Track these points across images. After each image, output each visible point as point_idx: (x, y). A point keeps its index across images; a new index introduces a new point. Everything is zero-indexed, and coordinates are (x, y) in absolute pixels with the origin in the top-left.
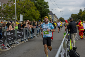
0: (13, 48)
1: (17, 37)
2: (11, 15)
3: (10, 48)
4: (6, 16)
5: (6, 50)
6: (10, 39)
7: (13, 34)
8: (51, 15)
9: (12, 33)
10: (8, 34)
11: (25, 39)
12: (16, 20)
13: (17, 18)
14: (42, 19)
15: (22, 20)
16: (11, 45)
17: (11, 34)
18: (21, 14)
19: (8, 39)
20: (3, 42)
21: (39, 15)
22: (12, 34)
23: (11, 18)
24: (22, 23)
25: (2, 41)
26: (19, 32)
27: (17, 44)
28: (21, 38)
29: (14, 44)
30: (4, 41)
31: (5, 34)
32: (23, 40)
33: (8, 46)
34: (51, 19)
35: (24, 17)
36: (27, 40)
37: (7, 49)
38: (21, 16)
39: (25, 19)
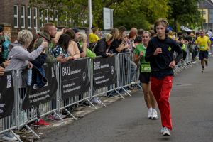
0: (80, 118)
1: (94, 82)
2: (75, 11)
3: (70, 120)
4: (59, 13)
5: (57, 125)
6: (71, 87)
7: (82, 72)
8: (206, 10)
9: (77, 69)
10: (66, 72)
11: (119, 88)
12: (91, 26)
13: (94, 18)
14: (178, 24)
15: (109, 24)
16: (73, 109)
17: (75, 72)
18: (107, 7)
19: (63, 89)
20: (47, 98)
21: (167, 8)
22: (79, 71)
23: (75, 18)
24: (110, 35)
25: (44, 96)
26: (102, 67)
27: (95, 104)
28: (108, 84)
29: (84, 104)
30: (52, 94)
31: (55, 72)
32: (114, 92)
33: (64, 113)
34: (207, 22)
35: (116, 16)
36: (128, 92)
37: (62, 122)
38: (108, 14)
39: (120, 22)
